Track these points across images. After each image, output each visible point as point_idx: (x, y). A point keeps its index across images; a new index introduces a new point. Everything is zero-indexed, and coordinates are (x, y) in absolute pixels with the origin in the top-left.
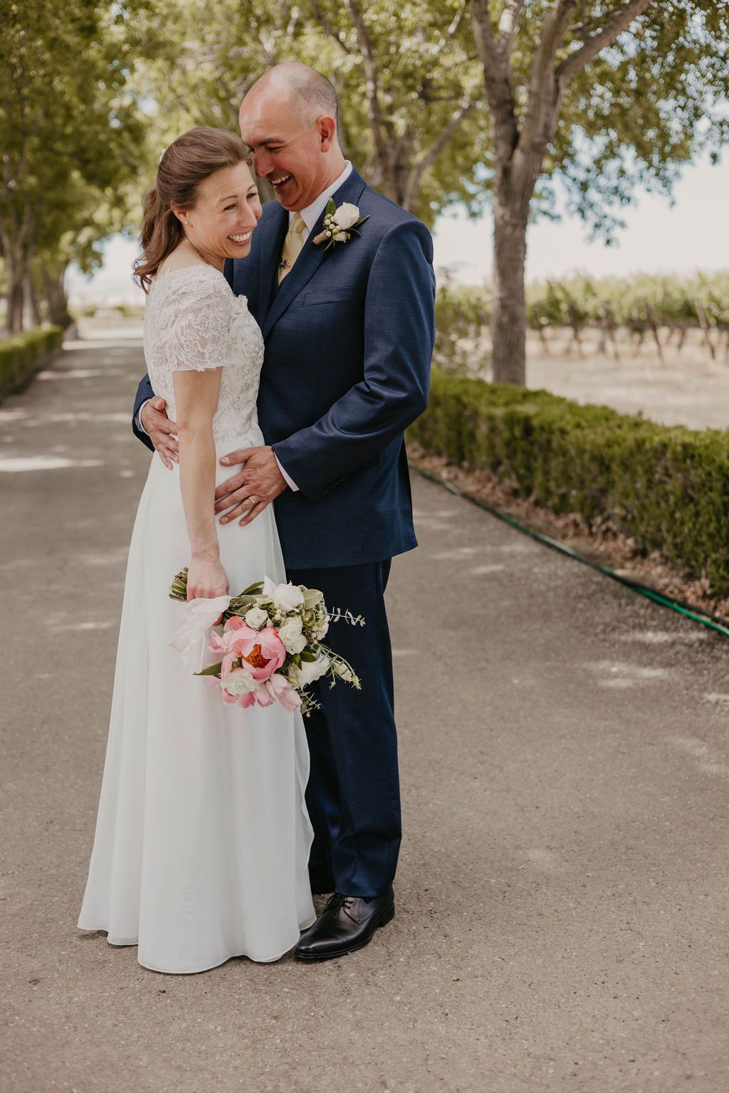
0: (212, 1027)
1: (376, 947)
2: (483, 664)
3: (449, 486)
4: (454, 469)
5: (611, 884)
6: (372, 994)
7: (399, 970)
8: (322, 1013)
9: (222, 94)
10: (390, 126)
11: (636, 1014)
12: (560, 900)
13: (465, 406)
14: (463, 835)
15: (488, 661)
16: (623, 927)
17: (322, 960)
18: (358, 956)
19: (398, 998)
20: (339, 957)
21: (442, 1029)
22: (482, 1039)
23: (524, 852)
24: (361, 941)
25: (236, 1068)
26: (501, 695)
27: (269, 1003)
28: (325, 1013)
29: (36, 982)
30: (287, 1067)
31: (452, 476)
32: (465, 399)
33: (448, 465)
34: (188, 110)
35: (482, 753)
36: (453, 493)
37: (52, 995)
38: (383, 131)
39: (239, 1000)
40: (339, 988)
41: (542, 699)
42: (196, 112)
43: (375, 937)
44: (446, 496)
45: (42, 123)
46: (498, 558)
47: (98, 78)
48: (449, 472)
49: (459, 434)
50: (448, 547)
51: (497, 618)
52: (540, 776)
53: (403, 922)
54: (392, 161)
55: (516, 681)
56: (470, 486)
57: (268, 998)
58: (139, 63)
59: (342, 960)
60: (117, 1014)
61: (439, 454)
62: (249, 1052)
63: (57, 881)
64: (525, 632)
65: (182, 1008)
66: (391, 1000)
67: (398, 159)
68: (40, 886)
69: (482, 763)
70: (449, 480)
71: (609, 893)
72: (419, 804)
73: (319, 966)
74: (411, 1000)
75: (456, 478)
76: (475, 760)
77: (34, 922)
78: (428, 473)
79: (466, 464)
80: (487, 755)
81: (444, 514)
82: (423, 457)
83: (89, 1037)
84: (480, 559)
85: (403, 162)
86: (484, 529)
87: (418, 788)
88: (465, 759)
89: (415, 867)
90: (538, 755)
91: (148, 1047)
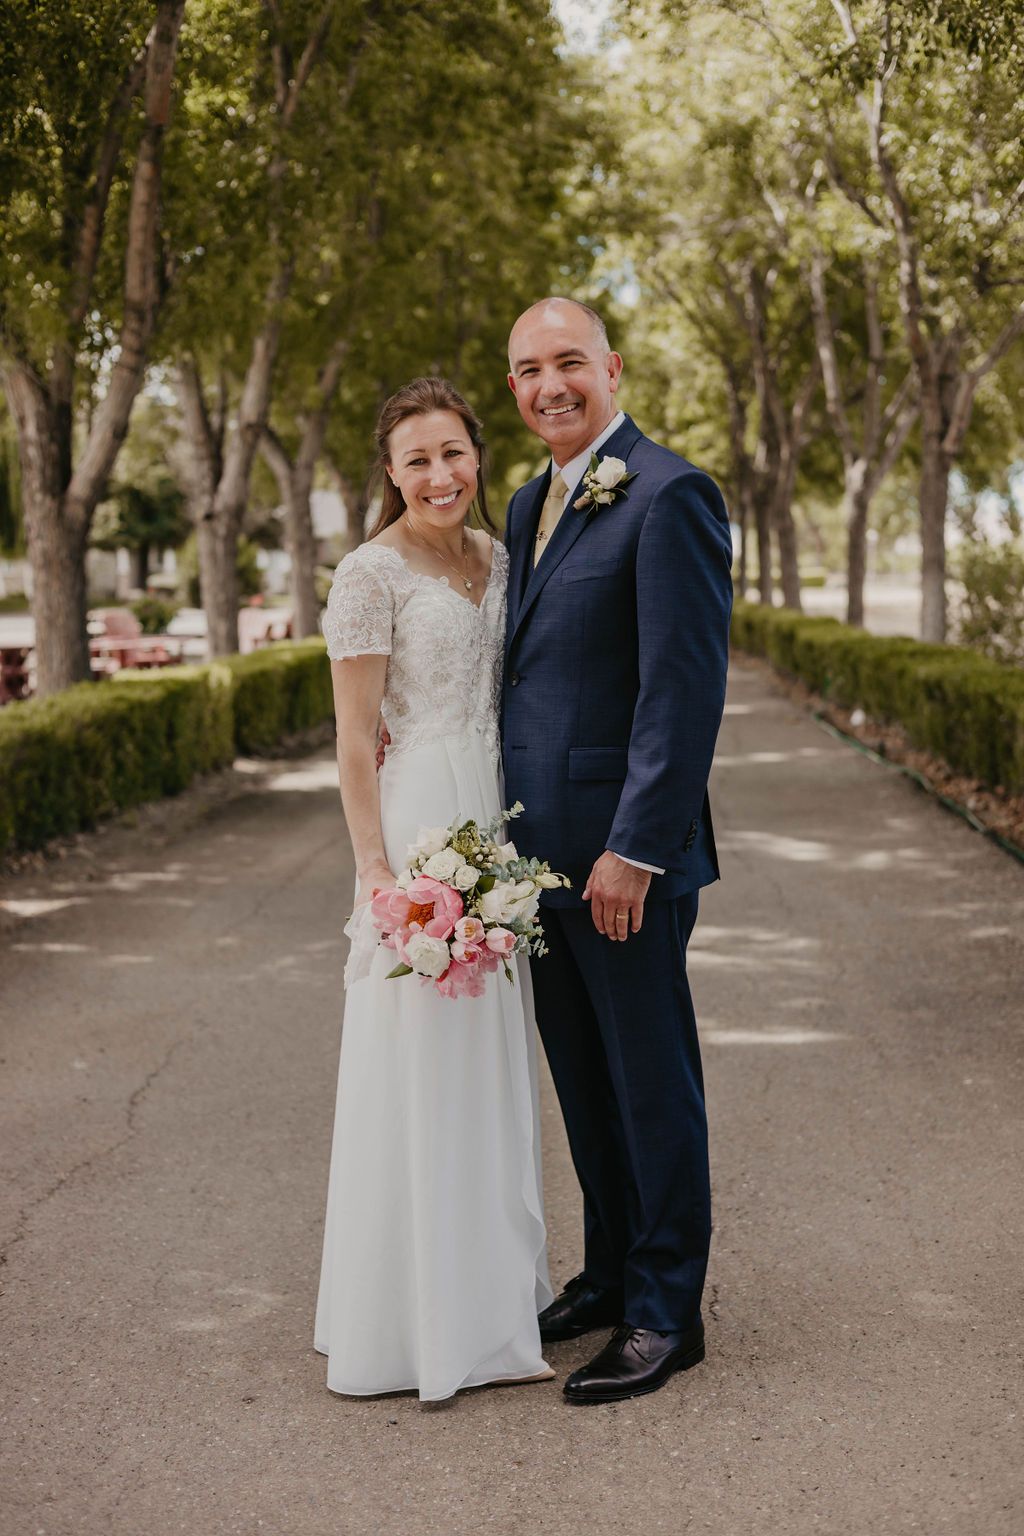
0: (440, 1467)
1: (668, 1394)
2: (932, 1057)
3: (973, 819)
4: (986, 796)
5: (1000, 1341)
6: (646, 1446)
7: (688, 1422)
8: (577, 1462)
9: (722, 280)
10: (933, 322)
11: (972, 1496)
12: (925, 1357)
13: (1000, 709)
14: (827, 1269)
15: (939, 1054)
16: (995, 1393)
17: (597, 1402)
18: (643, 1403)
19: (675, 1454)
20: (618, 1400)
21: (718, 1492)
22: (765, 1509)
23: (900, 1296)
24: (652, 1384)
25: (454, 1515)
26: (941, 1099)
27: (517, 1445)
28: (581, 1463)
29: (250, 1400)
30: (515, 1519)
31: (981, 805)
32: (1000, 699)
33: (979, 790)
34: (679, 300)
35: (889, 1170)
36: (973, 828)
37: (265, 1416)
38: (923, 328)
39: (482, 1440)
40: (606, 1436)
41: (996, 1106)
42: (690, 304)
43: (671, 1382)
44: (962, 832)
45: (485, 320)
46: (1002, 919)
47: (558, 261)
48: (978, 801)
49: (993, 747)
50: (941, 901)
51: (972, 998)
52: (955, 1203)
53: (713, 1366)
54: (935, 370)
55: (968, 1082)
56: (1002, 821)
57: (517, 1440)
58: (613, 241)
59: (621, 1405)
60: (334, 1442)
61: (969, 775)
62: (476, 1499)
63: (307, 1289)
64: (1003, 1018)
65: (411, 1443)
66: (666, 1455)
67: (944, 366)
68: (285, 1293)
69: (884, 1182)
70: (975, 812)
71: (992, 1352)
72: (783, 1228)
73: (591, 1410)
74: (692, 1456)
75: (986, 808)
76: (877, 1179)
77: (267, 1334)
78: (949, 801)
79: (1000, 789)
80: (895, 1172)
81: (951, 856)
82: (948, 779)
83: (293, 1465)
84: (979, 919)
85: (950, 371)
86: (998, 878)
87: (788, 1209)
88: (864, 1176)
89: (750, 1304)
90: (963, 1176)
91: (358, 1482)
